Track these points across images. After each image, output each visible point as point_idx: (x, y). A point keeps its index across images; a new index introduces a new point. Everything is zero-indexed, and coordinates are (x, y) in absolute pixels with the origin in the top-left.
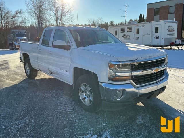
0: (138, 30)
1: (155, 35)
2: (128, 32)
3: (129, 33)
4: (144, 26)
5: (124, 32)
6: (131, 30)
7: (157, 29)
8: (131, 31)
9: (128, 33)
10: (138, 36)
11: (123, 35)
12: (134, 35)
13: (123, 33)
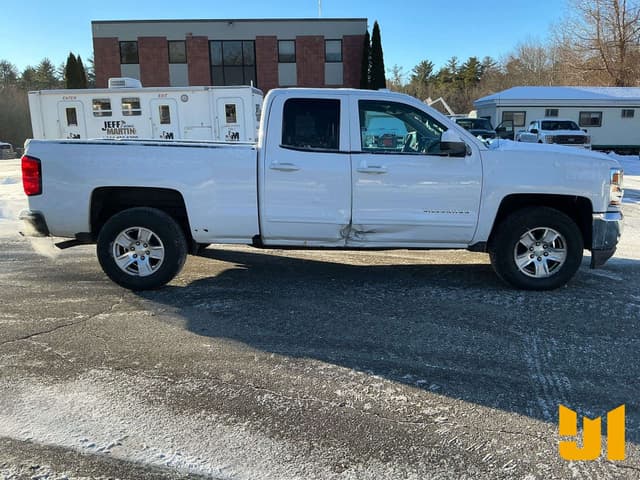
0: (165, 110)
1: (226, 129)
2: (125, 114)
3: (130, 120)
4: (185, 99)
5: (110, 114)
6: (139, 107)
7: (231, 111)
8: (139, 113)
9: (125, 118)
10: (167, 128)
11: (107, 124)
12: (154, 125)
13: (107, 119)
